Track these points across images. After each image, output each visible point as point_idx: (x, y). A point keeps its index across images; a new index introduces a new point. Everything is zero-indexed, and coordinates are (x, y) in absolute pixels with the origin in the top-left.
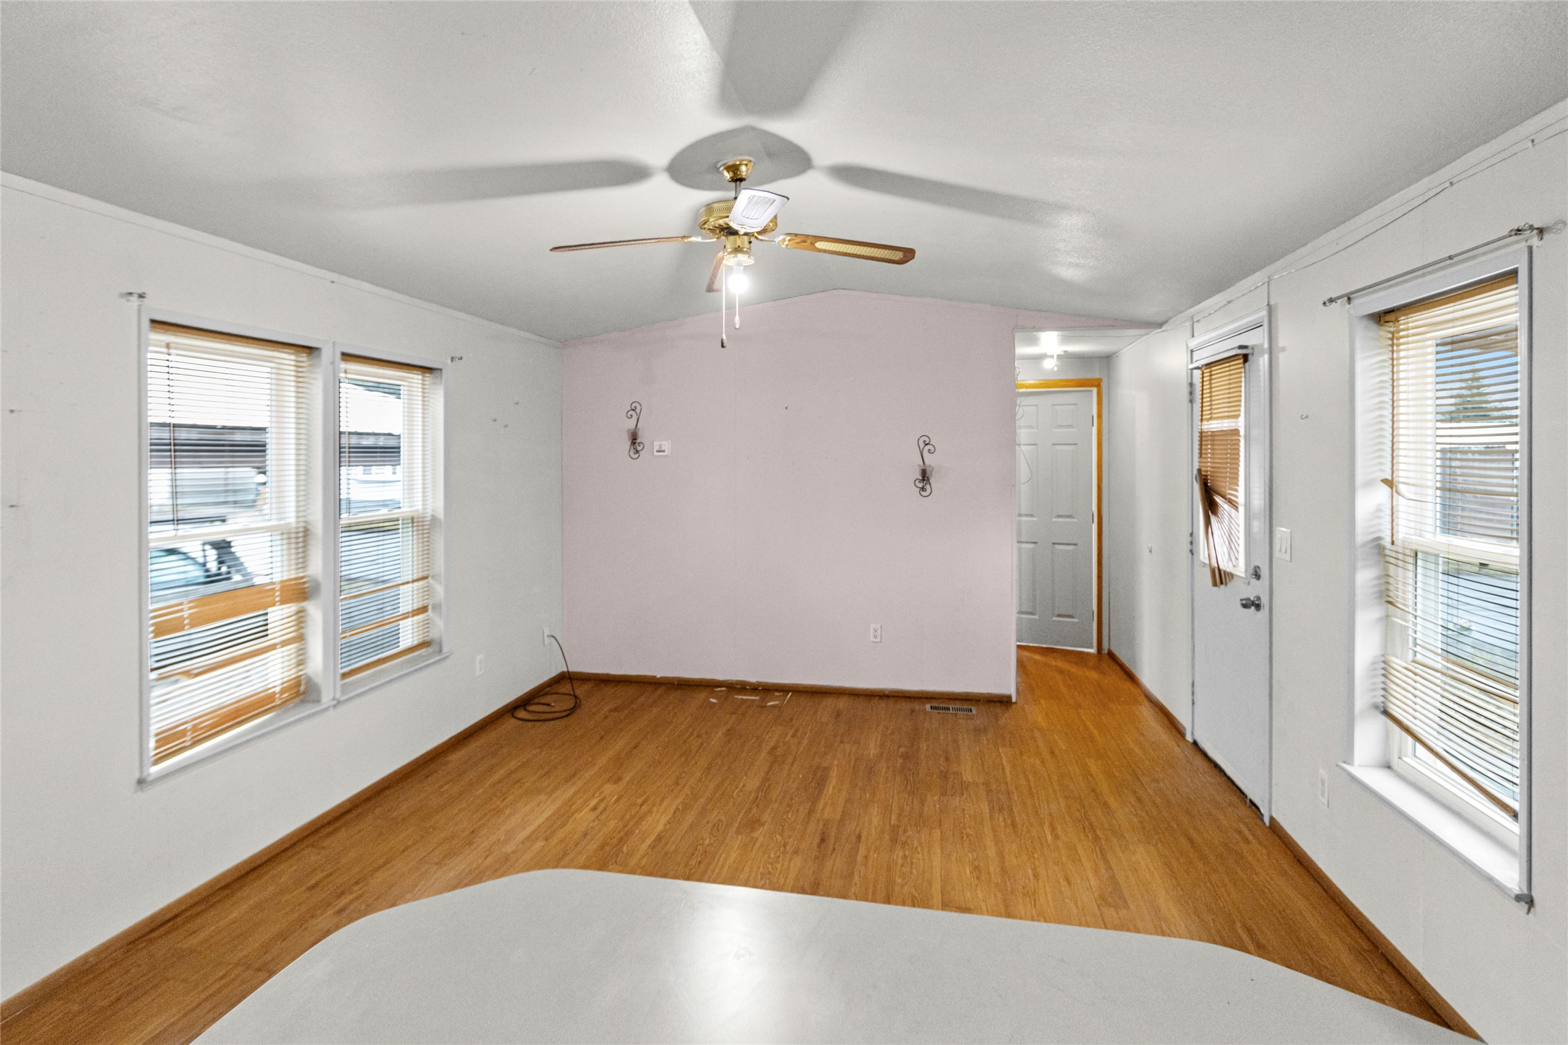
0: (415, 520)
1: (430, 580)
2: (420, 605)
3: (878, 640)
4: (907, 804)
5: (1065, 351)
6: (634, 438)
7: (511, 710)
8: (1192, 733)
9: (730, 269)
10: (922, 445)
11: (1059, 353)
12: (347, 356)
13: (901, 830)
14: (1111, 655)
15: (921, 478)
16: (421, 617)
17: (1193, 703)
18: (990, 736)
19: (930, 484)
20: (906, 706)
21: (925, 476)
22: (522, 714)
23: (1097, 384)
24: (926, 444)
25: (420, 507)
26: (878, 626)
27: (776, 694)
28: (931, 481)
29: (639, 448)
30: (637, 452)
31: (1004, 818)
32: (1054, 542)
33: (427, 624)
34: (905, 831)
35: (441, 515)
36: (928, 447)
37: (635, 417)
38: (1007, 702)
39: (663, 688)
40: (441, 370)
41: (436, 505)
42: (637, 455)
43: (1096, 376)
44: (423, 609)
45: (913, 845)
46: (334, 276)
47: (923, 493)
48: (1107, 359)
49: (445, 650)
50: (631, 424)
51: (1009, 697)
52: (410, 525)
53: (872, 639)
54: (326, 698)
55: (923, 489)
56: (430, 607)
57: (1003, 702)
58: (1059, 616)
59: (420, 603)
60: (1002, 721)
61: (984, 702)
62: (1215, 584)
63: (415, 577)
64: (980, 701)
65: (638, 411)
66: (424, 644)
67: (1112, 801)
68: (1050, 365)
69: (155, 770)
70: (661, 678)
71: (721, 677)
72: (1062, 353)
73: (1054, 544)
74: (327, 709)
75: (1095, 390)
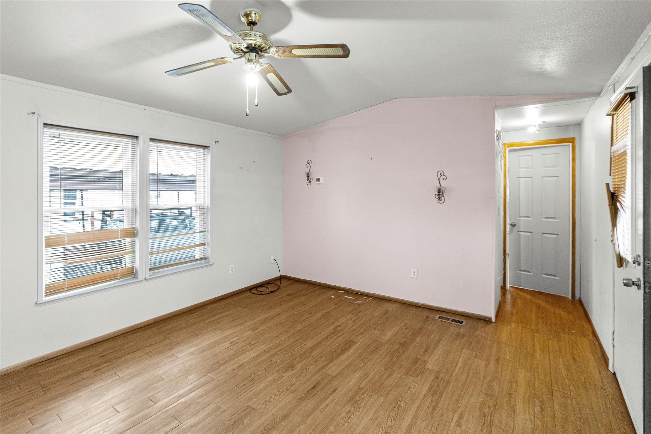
0: (200, 208)
1: (206, 232)
2: (203, 242)
3: (415, 277)
4: (378, 376)
5: (544, 122)
6: (308, 175)
7: (250, 289)
8: (613, 366)
10: (439, 176)
11: (539, 123)
12: (151, 140)
13: (362, 392)
14: (580, 301)
15: (438, 193)
16: (202, 247)
17: (614, 346)
18: (462, 341)
19: (444, 197)
20: (426, 313)
21: (440, 192)
22: (254, 291)
23: (572, 140)
24: (442, 176)
25: (202, 203)
26: (416, 270)
27: (365, 297)
28: (444, 195)
29: (310, 180)
30: (310, 182)
31: (432, 401)
32: (544, 232)
33: (204, 250)
34: (363, 394)
35: (209, 207)
36: (443, 177)
37: (309, 167)
38: (489, 321)
39: (318, 287)
40: (209, 147)
41: (208, 202)
42: (310, 184)
43: (571, 136)
44: (204, 244)
45: (360, 405)
46: (147, 108)
47: (440, 202)
48: (579, 125)
49: (211, 262)
50: (307, 170)
51: (491, 319)
52: (198, 210)
53: (412, 276)
54: (141, 277)
55: (440, 199)
56: (206, 244)
57: (486, 320)
58: (546, 274)
59: (203, 241)
60: (478, 333)
61: (475, 319)
62: (618, 267)
63: (200, 230)
64: (472, 317)
65: (310, 164)
66: (204, 258)
67: (520, 406)
68: (532, 130)
69: (45, 299)
70: (319, 283)
71: (343, 286)
72: (542, 123)
73: (543, 233)
74: (141, 281)
75: (571, 144)
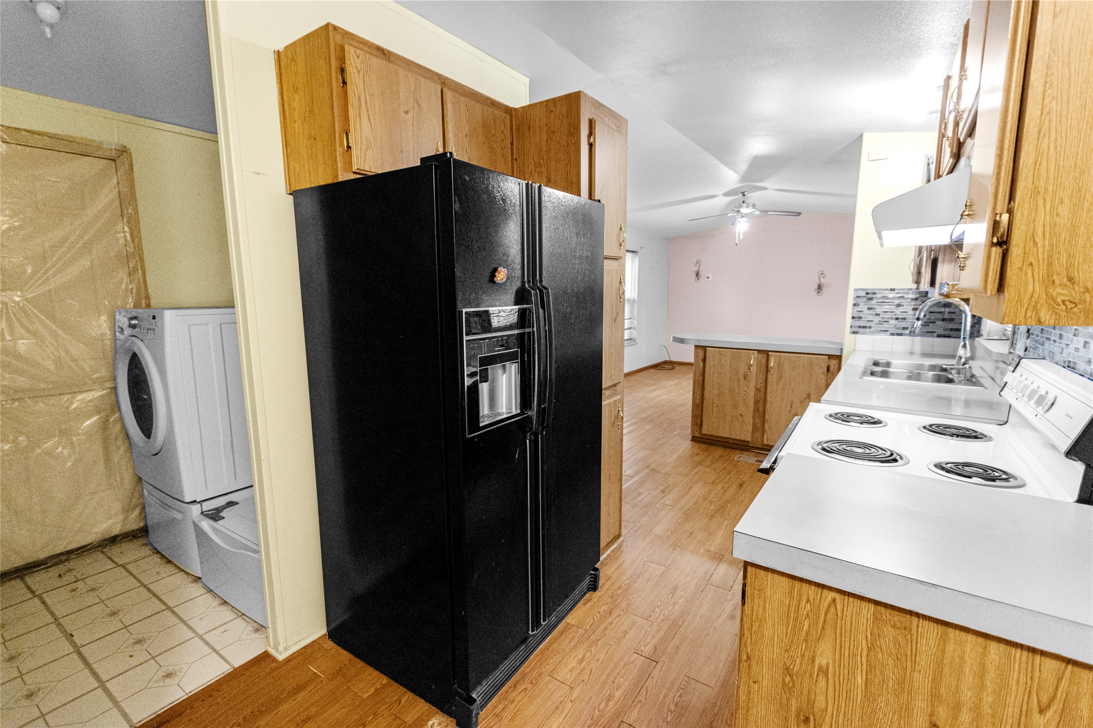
6: (697, 274)
7: (652, 367)
9: (740, 222)
10: (820, 275)
15: (818, 288)
19: (822, 291)
21: (820, 287)
22: (656, 368)
24: (822, 274)
28: (822, 289)
30: (698, 279)
33: (631, 333)
35: (636, 298)
36: (822, 276)
37: (698, 266)
40: (638, 252)
41: (635, 296)
47: (820, 293)
49: (636, 341)
50: (696, 269)
56: (632, 328)
65: (699, 263)
66: (630, 339)
